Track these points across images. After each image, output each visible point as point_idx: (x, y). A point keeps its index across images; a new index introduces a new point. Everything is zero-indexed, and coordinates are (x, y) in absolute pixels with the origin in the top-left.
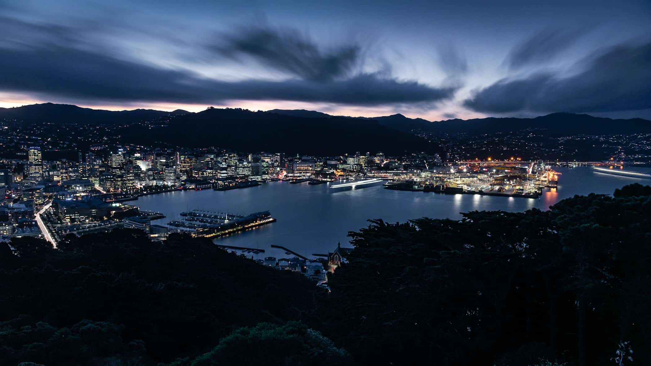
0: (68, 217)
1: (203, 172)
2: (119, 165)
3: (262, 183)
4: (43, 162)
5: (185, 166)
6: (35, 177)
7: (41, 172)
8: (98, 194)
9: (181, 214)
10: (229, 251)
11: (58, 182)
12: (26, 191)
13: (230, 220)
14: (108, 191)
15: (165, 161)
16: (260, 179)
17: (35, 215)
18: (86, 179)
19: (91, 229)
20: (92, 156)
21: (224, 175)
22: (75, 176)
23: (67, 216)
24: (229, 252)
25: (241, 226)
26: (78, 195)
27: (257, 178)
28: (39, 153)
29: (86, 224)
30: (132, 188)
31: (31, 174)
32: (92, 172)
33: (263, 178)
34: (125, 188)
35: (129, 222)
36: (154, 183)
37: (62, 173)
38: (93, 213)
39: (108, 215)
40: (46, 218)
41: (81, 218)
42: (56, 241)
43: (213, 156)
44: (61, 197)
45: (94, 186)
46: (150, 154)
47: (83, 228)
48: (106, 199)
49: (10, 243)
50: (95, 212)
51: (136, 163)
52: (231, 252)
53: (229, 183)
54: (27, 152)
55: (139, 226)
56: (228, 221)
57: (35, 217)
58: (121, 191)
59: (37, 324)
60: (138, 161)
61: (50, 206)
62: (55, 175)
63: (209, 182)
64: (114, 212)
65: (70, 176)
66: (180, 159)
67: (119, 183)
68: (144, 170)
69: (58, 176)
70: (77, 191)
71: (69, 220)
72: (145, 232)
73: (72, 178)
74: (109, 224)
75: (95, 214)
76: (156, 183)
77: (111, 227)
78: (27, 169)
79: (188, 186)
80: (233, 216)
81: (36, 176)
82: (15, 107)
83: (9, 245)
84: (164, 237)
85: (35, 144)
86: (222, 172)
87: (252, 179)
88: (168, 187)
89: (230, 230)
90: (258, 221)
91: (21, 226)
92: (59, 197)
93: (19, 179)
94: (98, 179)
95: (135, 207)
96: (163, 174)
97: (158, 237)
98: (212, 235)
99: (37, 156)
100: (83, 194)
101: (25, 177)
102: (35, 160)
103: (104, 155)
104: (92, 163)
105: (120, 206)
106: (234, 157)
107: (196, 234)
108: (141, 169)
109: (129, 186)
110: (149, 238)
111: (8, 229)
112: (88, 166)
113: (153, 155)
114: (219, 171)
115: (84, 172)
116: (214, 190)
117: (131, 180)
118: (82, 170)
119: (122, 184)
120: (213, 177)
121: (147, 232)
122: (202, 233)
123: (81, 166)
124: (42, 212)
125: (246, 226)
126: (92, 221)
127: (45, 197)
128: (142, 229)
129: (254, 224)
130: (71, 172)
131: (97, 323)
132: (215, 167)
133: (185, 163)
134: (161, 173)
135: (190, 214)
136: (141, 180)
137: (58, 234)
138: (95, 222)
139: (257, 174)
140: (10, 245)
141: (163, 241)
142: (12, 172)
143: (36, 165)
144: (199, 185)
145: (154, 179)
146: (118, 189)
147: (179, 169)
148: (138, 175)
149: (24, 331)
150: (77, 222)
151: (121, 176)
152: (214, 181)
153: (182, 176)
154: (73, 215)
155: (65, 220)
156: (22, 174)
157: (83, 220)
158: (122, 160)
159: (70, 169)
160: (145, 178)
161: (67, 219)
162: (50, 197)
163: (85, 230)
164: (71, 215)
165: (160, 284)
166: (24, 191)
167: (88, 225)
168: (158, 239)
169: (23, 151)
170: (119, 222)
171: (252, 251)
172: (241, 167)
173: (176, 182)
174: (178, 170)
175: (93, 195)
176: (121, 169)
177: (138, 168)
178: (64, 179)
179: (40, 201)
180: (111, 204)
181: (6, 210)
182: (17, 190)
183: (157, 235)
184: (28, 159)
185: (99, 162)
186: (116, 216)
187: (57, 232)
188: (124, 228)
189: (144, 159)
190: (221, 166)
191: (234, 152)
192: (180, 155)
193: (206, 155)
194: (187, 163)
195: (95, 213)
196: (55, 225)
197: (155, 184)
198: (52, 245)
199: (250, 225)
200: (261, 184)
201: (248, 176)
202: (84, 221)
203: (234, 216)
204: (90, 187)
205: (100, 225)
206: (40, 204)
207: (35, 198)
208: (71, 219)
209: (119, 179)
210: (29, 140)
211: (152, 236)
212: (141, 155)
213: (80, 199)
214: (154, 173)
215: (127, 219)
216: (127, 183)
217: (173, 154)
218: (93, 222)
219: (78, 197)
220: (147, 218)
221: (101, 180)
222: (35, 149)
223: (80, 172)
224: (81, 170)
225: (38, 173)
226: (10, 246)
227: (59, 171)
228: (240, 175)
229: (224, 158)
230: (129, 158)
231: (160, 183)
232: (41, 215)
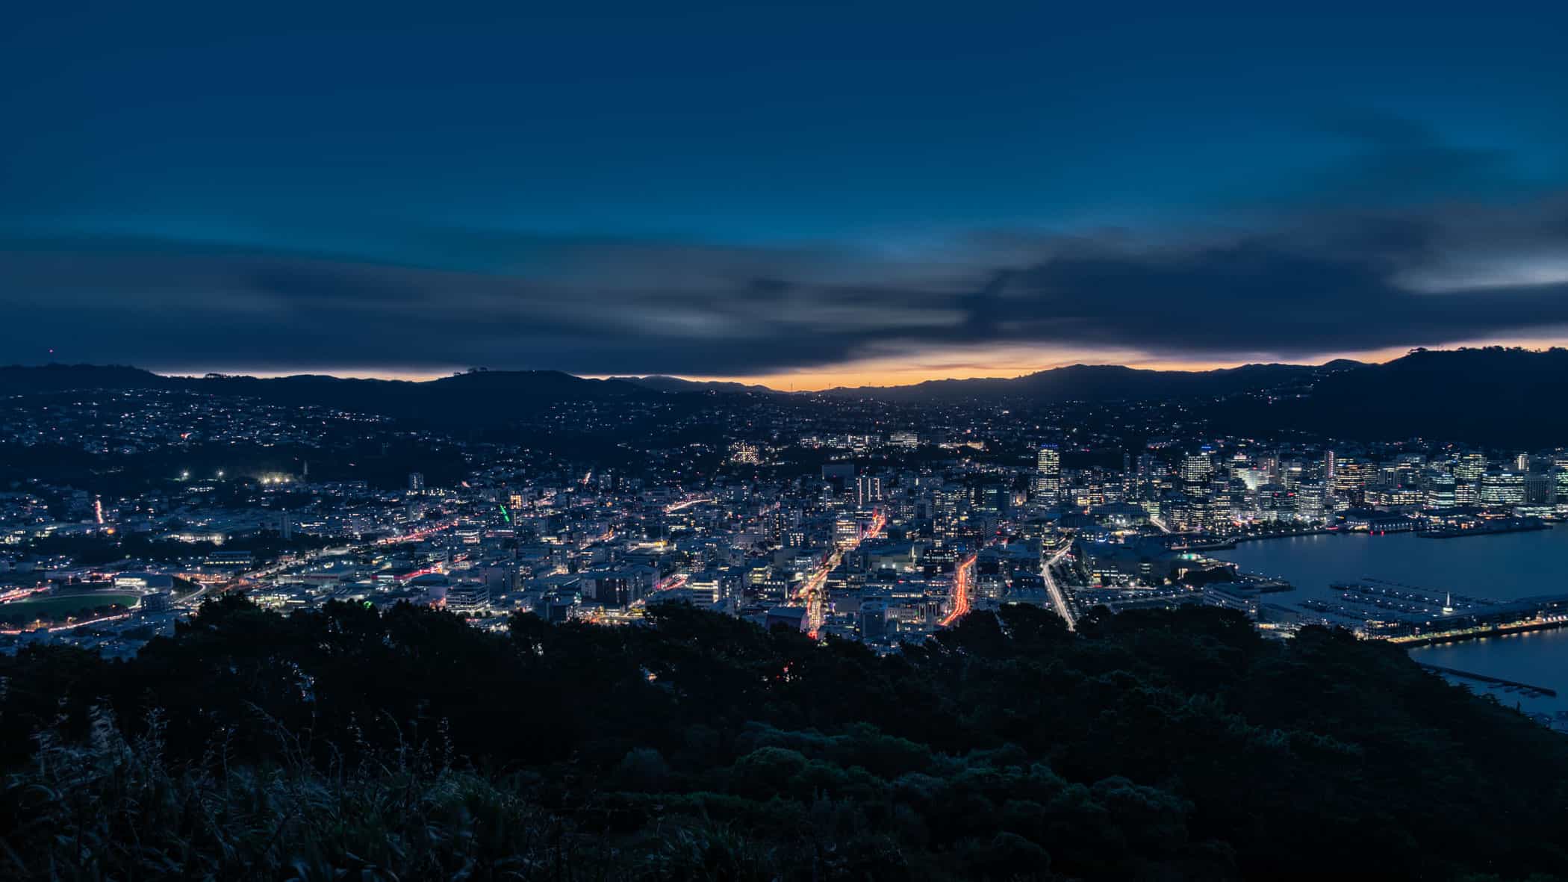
0: (1098, 575)
1: (1391, 494)
2: (1201, 478)
3: (1553, 524)
4: (1062, 471)
5: (1346, 481)
6: (1045, 499)
7: (1057, 489)
8: (1155, 534)
9: (1331, 587)
10: (1453, 682)
11: (1085, 508)
12: (1029, 522)
13: (1459, 608)
14: (1177, 528)
15: (1299, 469)
16: (1548, 515)
17: (1041, 566)
18: (1136, 503)
19: (1138, 600)
20: (1150, 459)
21: (1446, 502)
22: (1114, 497)
23: (1096, 573)
24: (1451, 685)
25: (1488, 625)
26: (1118, 533)
27: (1541, 512)
28: (1056, 456)
29: (1131, 590)
30: (1224, 523)
31: (1040, 492)
32: (1148, 492)
33: (1559, 511)
34: (1210, 524)
35: (1215, 594)
36: (1274, 516)
37: (1092, 492)
38: (1144, 570)
39: (1173, 576)
40: (1060, 573)
41: (1121, 577)
42: (1074, 617)
43: (1418, 458)
44: (1088, 536)
45: (1149, 518)
46: (1267, 456)
47: (1124, 598)
48: (1170, 545)
49: (998, 613)
50: (1148, 568)
51: (1237, 475)
52: (1457, 685)
53: (1460, 521)
54: (1036, 454)
55: (1233, 603)
56: (1451, 609)
57: (1042, 569)
58: (1201, 530)
59: (1033, 766)
60: (1241, 470)
61: (1068, 552)
62: (1081, 496)
63: (1406, 516)
64: (1185, 570)
65: (1107, 498)
66: (1336, 465)
67: (1199, 514)
68: (1253, 488)
69: (1085, 498)
70: (1118, 525)
71: (1099, 580)
72: (1248, 617)
73: (1110, 502)
74: (1174, 593)
75: (1148, 572)
76: (1278, 516)
77: (1176, 600)
78: (1035, 484)
79: (1351, 524)
80: (1466, 600)
81: (1048, 497)
82: (1022, 376)
83: (996, 616)
84: (1291, 631)
85: (1049, 440)
86: (1440, 495)
87: (1524, 512)
88: (1304, 525)
89: (1454, 632)
90: (1537, 618)
91: (1017, 584)
92: (1084, 536)
93: (1020, 501)
94: (1157, 504)
95: (1228, 564)
96: (1295, 497)
97: (1275, 630)
98: (1407, 639)
99: (1052, 460)
100: (1127, 532)
101: (1030, 497)
102: (1048, 468)
103: (1173, 458)
104: (1149, 474)
105: (1198, 559)
106: (1475, 460)
107: (1367, 634)
108: (1246, 486)
109: (1218, 521)
110: (1256, 630)
111: (997, 588)
112: (1141, 479)
113: (1273, 456)
114: (1431, 493)
115: (1132, 490)
116: (1418, 535)
117: (1224, 508)
118: (1128, 488)
119: (1206, 515)
120: (1417, 506)
121: (1252, 618)
122: (1382, 632)
123: (1128, 480)
124: (1052, 561)
125: (1502, 627)
126: (1141, 585)
127: (1060, 535)
128: (1240, 610)
129: (1525, 624)
130: (1108, 490)
131: (1141, 787)
132: (1423, 483)
133: (1347, 473)
134: (1291, 496)
135: (1353, 587)
136: (1244, 507)
137: (1078, 606)
138: (1148, 588)
139: (1541, 502)
140: (999, 616)
141: (1287, 639)
142: (1011, 488)
143: (1049, 477)
144: (1379, 522)
145: (1273, 507)
146: (1196, 525)
147: (1332, 486)
148: (1239, 498)
149: (1009, 774)
150: (1114, 586)
151: (1204, 500)
152: (1419, 517)
153: (1338, 503)
154: (1108, 571)
155: (1092, 580)
156: (1025, 492)
157: (1125, 583)
158: (1207, 469)
159: (1107, 485)
160: (1253, 505)
161: (1095, 577)
162: (1069, 536)
163: (1128, 601)
164: (1103, 571)
165: (1275, 731)
166: (1026, 523)
167: (1132, 593)
168: (1274, 635)
169: (1029, 451)
170: (1195, 591)
171: (1516, 689)
172: (1495, 485)
173: (1323, 516)
174: (1330, 490)
175: (1145, 535)
176: (1204, 485)
177: (1240, 483)
178: (1095, 503)
179: (1052, 542)
180: (1179, 556)
181: (997, 555)
182: (1016, 521)
183: (1272, 626)
184: (1036, 466)
185: (1162, 471)
186: (1188, 578)
187: (1076, 601)
188: (1204, 605)
189: (1255, 466)
190: (1439, 481)
191: (1476, 450)
192: (1336, 457)
193: (1399, 456)
194: (1353, 474)
195: (1147, 570)
196: (1073, 588)
197: (1274, 518)
198: (1067, 623)
199: (1513, 625)
200: (1551, 527)
201: (1514, 505)
202: (1127, 583)
203: (1469, 600)
204: (1141, 520)
205: (1156, 595)
206: (1051, 548)
207: (1043, 536)
208: (1103, 578)
209: (1200, 506)
210: (1041, 432)
211: (1261, 626)
212: (1248, 457)
213: (1121, 541)
214: (1273, 495)
215: (1210, 587)
216: (1214, 515)
217: (1320, 454)
218: (1144, 588)
219: (1119, 537)
220: (1253, 588)
221: (1163, 507)
222: (1049, 448)
223: (1124, 490)
224: (1126, 487)
225: (1051, 491)
226: (998, 618)
227: (1087, 487)
228: (1491, 502)
229: (1448, 462)
230: (1223, 464)
231: (1286, 516)
232: (1051, 567)
